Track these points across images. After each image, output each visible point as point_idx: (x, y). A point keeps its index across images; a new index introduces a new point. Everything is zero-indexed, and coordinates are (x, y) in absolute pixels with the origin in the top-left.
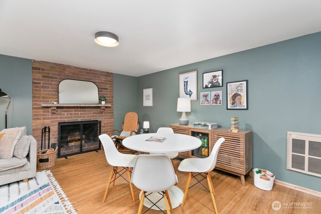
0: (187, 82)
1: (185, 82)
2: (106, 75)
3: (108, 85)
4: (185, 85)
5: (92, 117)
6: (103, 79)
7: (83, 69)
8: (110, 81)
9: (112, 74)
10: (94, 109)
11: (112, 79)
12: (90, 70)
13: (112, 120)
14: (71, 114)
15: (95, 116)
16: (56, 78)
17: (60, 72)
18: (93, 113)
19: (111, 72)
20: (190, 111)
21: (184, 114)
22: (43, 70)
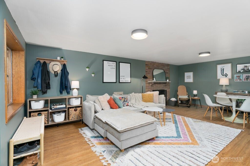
0: (223, 69)
1: (221, 69)
2: (167, 66)
3: (168, 71)
4: (221, 71)
5: (163, 88)
6: (166, 67)
7: (160, 63)
8: (169, 69)
9: (169, 65)
10: (163, 84)
11: (169, 68)
12: (162, 64)
13: (170, 90)
14: (156, 86)
15: (164, 88)
16: (152, 69)
17: (153, 65)
18: (163, 86)
19: (169, 64)
20: (229, 85)
21: (224, 86)
22: (148, 65)
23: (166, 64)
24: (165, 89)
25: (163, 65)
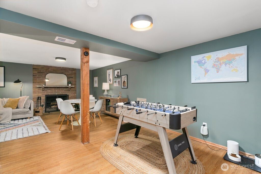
1: (109, 74)
2: (72, 70)
3: (73, 75)
4: (109, 76)
5: (64, 92)
6: (70, 72)
7: (59, 67)
8: (75, 73)
10: (65, 89)
12: (63, 68)
14: (52, 91)
15: (66, 92)
16: (44, 73)
17: (46, 69)
18: (64, 91)
19: (74, 68)
20: (109, 89)
21: (106, 91)
22: (38, 69)
23: (70, 68)
24: (68, 94)
25: (64, 70)
